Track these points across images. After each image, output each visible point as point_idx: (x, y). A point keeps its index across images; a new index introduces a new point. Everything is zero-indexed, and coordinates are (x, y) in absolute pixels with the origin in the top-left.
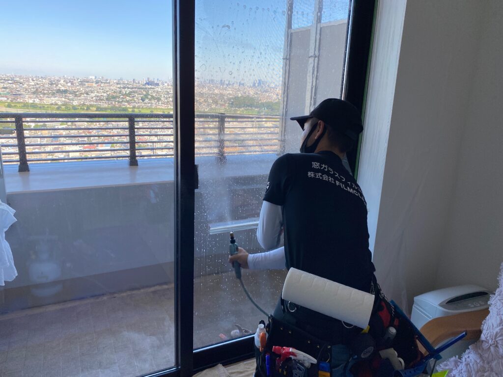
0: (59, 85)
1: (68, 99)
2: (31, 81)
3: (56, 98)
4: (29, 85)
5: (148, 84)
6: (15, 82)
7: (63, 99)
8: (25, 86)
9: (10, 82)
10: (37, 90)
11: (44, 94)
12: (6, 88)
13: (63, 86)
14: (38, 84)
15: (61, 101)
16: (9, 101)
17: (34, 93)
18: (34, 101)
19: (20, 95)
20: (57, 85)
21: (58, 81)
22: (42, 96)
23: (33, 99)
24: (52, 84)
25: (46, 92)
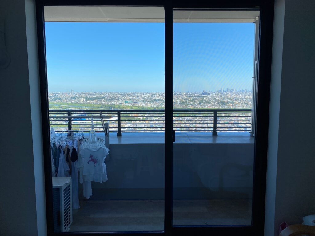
0: (156, 97)
1: (159, 104)
2: (142, 95)
3: (154, 104)
4: (141, 97)
5: (203, 94)
6: (135, 96)
7: (157, 104)
8: (140, 98)
9: (133, 96)
10: (145, 100)
11: (148, 102)
12: (130, 99)
13: (158, 97)
14: (145, 96)
15: (156, 105)
16: (132, 105)
17: (143, 101)
18: (143, 105)
19: (137, 102)
20: (154, 97)
21: (155, 94)
22: (147, 102)
23: (142, 104)
24: (152, 96)
25: (149, 100)
